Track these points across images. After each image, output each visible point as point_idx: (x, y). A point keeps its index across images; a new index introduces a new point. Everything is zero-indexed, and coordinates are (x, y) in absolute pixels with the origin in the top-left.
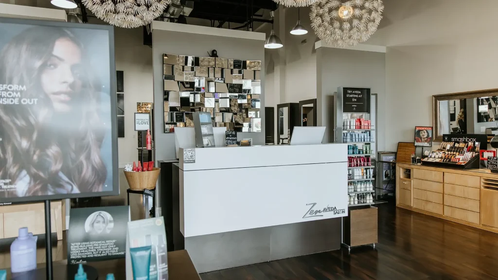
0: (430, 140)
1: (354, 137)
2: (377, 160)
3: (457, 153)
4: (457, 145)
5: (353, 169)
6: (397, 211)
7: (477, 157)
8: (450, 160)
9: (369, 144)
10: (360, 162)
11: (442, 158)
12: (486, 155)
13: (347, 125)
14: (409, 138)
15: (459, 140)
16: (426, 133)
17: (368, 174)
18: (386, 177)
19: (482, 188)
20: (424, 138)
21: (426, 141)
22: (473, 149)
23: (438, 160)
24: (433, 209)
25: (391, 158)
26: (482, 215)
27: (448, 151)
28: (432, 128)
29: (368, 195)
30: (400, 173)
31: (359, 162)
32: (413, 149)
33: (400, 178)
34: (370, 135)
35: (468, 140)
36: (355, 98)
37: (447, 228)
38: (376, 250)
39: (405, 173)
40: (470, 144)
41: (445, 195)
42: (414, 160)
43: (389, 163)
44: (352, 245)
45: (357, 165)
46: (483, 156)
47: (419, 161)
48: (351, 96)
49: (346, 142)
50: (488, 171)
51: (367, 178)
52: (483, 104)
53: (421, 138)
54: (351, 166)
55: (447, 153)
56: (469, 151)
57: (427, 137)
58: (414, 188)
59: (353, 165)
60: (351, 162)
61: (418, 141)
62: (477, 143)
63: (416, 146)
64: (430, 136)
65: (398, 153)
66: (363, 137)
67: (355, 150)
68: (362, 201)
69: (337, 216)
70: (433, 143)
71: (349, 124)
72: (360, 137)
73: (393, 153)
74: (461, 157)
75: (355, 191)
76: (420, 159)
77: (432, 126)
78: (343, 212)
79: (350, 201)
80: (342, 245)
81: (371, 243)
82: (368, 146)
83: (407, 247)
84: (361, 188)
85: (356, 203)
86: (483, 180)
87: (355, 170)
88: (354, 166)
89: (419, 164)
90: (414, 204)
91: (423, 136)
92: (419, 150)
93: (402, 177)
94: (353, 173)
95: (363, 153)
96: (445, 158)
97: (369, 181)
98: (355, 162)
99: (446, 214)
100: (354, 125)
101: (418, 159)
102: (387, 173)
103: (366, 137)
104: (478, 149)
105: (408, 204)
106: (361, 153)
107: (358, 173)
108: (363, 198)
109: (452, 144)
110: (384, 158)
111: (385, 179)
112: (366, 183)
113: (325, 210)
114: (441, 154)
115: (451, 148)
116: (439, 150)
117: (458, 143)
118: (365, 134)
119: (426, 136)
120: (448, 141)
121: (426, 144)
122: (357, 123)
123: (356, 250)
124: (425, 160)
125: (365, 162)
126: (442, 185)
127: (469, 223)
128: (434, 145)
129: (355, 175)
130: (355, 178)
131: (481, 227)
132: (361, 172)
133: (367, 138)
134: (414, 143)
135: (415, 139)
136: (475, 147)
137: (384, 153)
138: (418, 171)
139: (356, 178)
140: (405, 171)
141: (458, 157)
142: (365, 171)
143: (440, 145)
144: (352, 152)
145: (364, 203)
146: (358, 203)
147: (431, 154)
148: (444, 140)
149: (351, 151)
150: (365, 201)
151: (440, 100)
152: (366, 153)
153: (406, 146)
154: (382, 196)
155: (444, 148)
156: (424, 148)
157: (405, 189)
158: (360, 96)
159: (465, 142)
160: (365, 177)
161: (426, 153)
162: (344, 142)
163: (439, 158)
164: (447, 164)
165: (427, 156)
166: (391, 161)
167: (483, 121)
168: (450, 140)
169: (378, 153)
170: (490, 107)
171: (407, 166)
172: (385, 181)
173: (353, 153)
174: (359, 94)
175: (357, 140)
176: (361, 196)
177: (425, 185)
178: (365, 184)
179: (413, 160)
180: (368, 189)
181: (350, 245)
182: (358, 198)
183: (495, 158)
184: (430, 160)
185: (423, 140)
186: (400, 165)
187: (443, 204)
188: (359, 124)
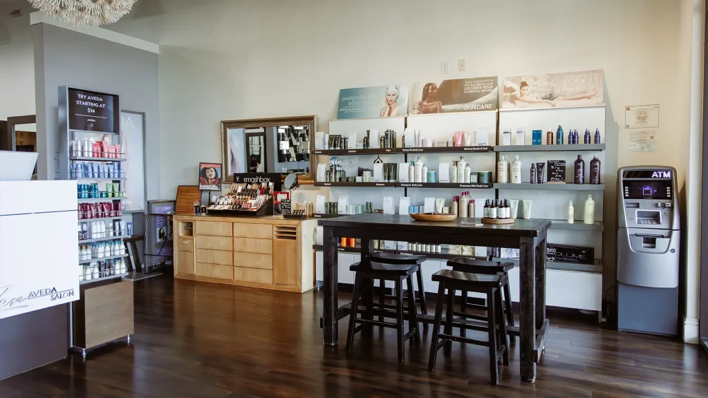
0: (218, 182)
1: (90, 170)
2: (146, 213)
3: (250, 197)
4: (249, 187)
5: (90, 222)
6: (176, 284)
7: (271, 200)
8: (241, 206)
9: (119, 182)
10: (103, 210)
11: (231, 204)
12: (281, 197)
13: (77, 151)
14: (193, 180)
15: (252, 180)
16: (214, 172)
17: (117, 228)
18: (160, 238)
19: (275, 238)
20: (211, 179)
21: (214, 183)
22: (265, 191)
23: (226, 208)
24: (220, 274)
25: (167, 209)
26: (275, 271)
27: (239, 194)
28: (221, 165)
29: (118, 262)
30: (179, 229)
31: (100, 211)
32: (197, 194)
33: (178, 236)
34: (119, 168)
35: (262, 180)
36: (93, 108)
37: (238, 295)
38: (131, 346)
39: (186, 228)
40: (264, 185)
41: (235, 254)
42: (199, 210)
43: (165, 216)
44: (88, 346)
45: (97, 216)
46: (276, 199)
47: (204, 210)
48: (86, 104)
49: (76, 178)
50: (281, 217)
51: (115, 234)
52: (283, 140)
53: (207, 179)
54: (86, 218)
55: (238, 197)
56: (262, 193)
57: (215, 178)
58: (196, 248)
59: (89, 216)
60: (86, 211)
61: (204, 184)
62: (271, 184)
63: (202, 191)
64: (219, 177)
65: (178, 201)
66: (106, 171)
67: (92, 192)
68: (107, 273)
69: (59, 302)
70: (222, 185)
71: (80, 148)
72: (101, 171)
73: (171, 201)
74: (253, 202)
75: (93, 258)
76: (205, 208)
77: (220, 163)
78: (71, 293)
79: (85, 275)
80: (70, 351)
81: (122, 336)
82: (116, 185)
83: (190, 331)
84: (105, 252)
85: (96, 276)
86: (275, 229)
87: (93, 224)
88: (92, 217)
89: (204, 214)
90: (198, 271)
91: (211, 175)
92: (205, 196)
93: (181, 234)
94: (90, 229)
95: (107, 196)
96: (235, 204)
97: (119, 239)
98: (93, 210)
99: (236, 278)
100: (91, 150)
101: (202, 208)
102: (162, 232)
103: (111, 171)
104: (271, 191)
105: (190, 272)
106: (104, 196)
107: (99, 229)
108: (109, 267)
109: (244, 185)
110: (157, 209)
111: (159, 240)
112: (115, 244)
113: (32, 295)
114: (231, 200)
115: (243, 190)
116: (229, 194)
117: (251, 184)
118: (111, 167)
119: (213, 177)
120: (240, 183)
121: (214, 187)
122: (95, 148)
123: (96, 352)
124: (212, 208)
125: (111, 210)
126: (232, 239)
127: (262, 285)
128: (225, 188)
129: (94, 231)
130: (94, 236)
131: (274, 288)
132: (103, 227)
133: (114, 173)
134: (198, 186)
135: (200, 181)
136: (269, 189)
137: (156, 202)
138: (203, 224)
139: (96, 236)
140: (186, 225)
141: (249, 201)
142: (111, 225)
143: (230, 187)
144: (87, 194)
145: (110, 275)
146: (100, 277)
147: (218, 200)
148: (235, 181)
149: (85, 193)
150: (112, 272)
151: (230, 127)
152: (113, 196)
153: (188, 191)
154: (155, 266)
155: (235, 191)
156: (212, 193)
157: (186, 251)
158: (101, 106)
159: (259, 183)
160: (112, 234)
161: (214, 199)
162: (72, 178)
163: (228, 204)
164: (238, 212)
165: (213, 204)
166: (169, 213)
167: (284, 161)
168: (241, 181)
169: (148, 203)
170: (291, 144)
171: (187, 218)
172: (159, 243)
173: (90, 196)
174: (99, 103)
175: (96, 175)
176: (106, 265)
177: (211, 242)
178: (113, 246)
179: (196, 209)
180: (117, 253)
181: (85, 348)
182: (100, 270)
183: (288, 201)
184: (218, 208)
185: (210, 181)
186: (179, 217)
187: (233, 265)
188: (99, 149)
